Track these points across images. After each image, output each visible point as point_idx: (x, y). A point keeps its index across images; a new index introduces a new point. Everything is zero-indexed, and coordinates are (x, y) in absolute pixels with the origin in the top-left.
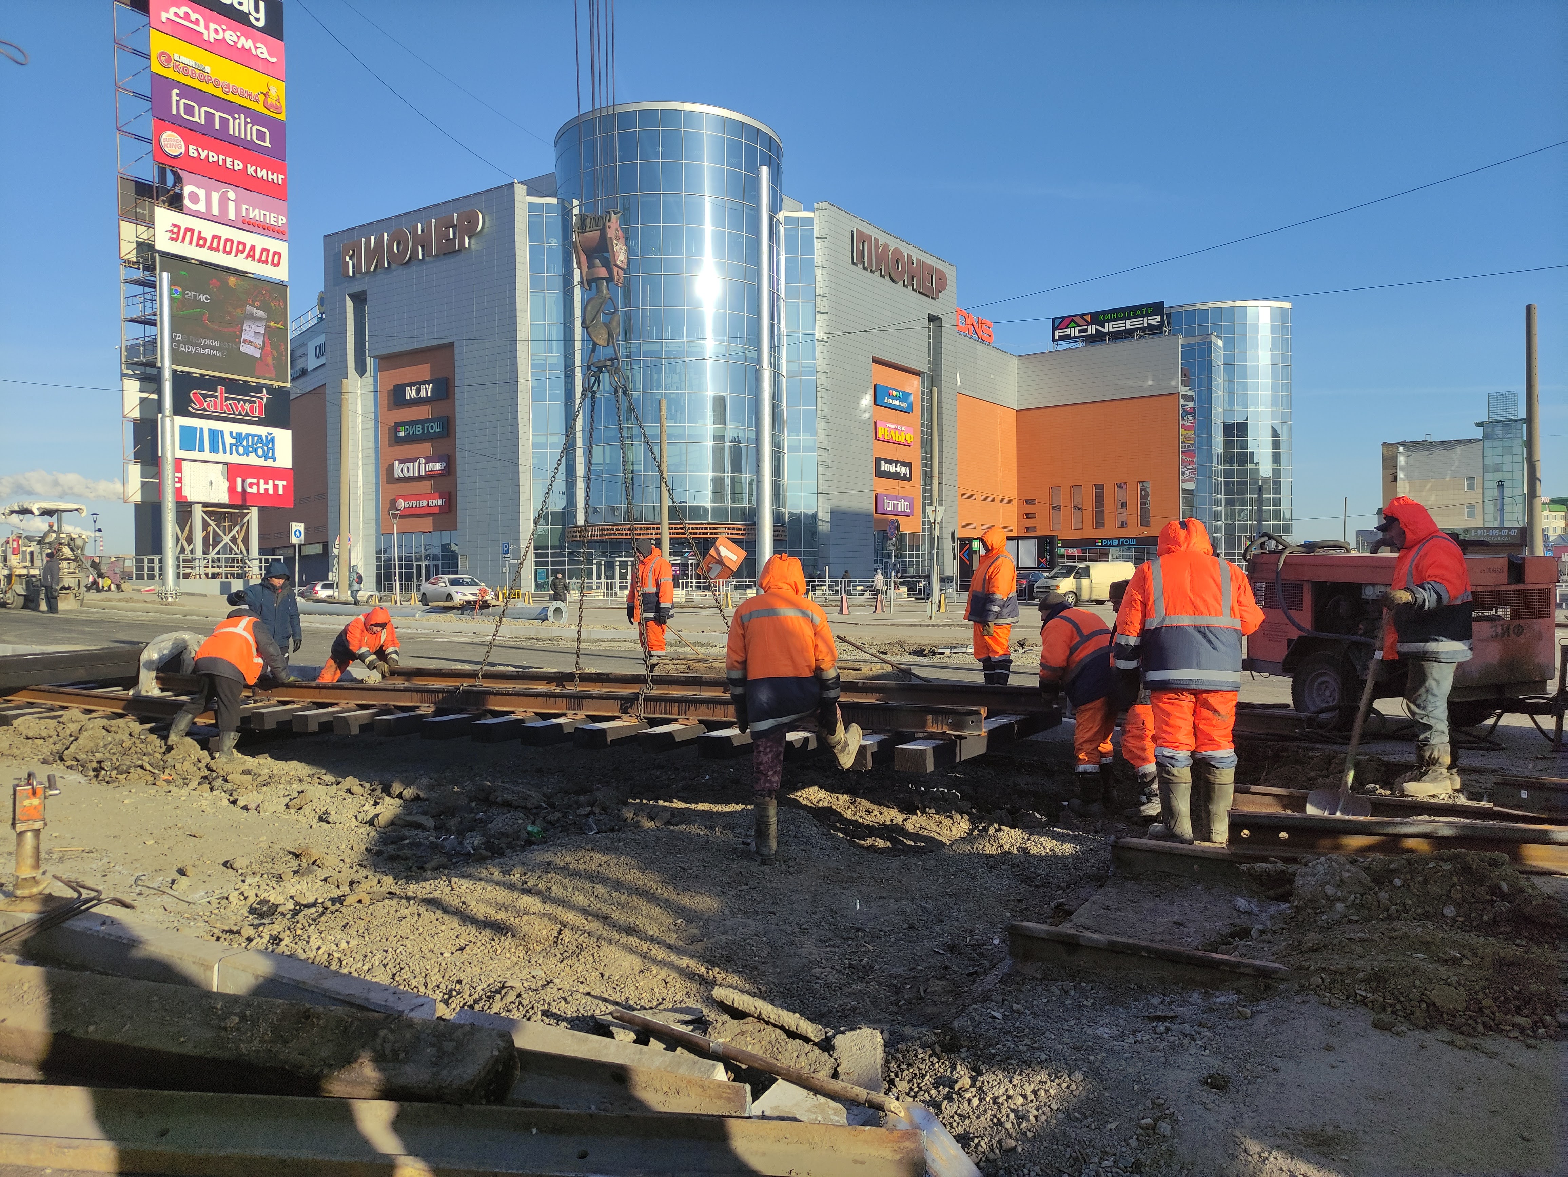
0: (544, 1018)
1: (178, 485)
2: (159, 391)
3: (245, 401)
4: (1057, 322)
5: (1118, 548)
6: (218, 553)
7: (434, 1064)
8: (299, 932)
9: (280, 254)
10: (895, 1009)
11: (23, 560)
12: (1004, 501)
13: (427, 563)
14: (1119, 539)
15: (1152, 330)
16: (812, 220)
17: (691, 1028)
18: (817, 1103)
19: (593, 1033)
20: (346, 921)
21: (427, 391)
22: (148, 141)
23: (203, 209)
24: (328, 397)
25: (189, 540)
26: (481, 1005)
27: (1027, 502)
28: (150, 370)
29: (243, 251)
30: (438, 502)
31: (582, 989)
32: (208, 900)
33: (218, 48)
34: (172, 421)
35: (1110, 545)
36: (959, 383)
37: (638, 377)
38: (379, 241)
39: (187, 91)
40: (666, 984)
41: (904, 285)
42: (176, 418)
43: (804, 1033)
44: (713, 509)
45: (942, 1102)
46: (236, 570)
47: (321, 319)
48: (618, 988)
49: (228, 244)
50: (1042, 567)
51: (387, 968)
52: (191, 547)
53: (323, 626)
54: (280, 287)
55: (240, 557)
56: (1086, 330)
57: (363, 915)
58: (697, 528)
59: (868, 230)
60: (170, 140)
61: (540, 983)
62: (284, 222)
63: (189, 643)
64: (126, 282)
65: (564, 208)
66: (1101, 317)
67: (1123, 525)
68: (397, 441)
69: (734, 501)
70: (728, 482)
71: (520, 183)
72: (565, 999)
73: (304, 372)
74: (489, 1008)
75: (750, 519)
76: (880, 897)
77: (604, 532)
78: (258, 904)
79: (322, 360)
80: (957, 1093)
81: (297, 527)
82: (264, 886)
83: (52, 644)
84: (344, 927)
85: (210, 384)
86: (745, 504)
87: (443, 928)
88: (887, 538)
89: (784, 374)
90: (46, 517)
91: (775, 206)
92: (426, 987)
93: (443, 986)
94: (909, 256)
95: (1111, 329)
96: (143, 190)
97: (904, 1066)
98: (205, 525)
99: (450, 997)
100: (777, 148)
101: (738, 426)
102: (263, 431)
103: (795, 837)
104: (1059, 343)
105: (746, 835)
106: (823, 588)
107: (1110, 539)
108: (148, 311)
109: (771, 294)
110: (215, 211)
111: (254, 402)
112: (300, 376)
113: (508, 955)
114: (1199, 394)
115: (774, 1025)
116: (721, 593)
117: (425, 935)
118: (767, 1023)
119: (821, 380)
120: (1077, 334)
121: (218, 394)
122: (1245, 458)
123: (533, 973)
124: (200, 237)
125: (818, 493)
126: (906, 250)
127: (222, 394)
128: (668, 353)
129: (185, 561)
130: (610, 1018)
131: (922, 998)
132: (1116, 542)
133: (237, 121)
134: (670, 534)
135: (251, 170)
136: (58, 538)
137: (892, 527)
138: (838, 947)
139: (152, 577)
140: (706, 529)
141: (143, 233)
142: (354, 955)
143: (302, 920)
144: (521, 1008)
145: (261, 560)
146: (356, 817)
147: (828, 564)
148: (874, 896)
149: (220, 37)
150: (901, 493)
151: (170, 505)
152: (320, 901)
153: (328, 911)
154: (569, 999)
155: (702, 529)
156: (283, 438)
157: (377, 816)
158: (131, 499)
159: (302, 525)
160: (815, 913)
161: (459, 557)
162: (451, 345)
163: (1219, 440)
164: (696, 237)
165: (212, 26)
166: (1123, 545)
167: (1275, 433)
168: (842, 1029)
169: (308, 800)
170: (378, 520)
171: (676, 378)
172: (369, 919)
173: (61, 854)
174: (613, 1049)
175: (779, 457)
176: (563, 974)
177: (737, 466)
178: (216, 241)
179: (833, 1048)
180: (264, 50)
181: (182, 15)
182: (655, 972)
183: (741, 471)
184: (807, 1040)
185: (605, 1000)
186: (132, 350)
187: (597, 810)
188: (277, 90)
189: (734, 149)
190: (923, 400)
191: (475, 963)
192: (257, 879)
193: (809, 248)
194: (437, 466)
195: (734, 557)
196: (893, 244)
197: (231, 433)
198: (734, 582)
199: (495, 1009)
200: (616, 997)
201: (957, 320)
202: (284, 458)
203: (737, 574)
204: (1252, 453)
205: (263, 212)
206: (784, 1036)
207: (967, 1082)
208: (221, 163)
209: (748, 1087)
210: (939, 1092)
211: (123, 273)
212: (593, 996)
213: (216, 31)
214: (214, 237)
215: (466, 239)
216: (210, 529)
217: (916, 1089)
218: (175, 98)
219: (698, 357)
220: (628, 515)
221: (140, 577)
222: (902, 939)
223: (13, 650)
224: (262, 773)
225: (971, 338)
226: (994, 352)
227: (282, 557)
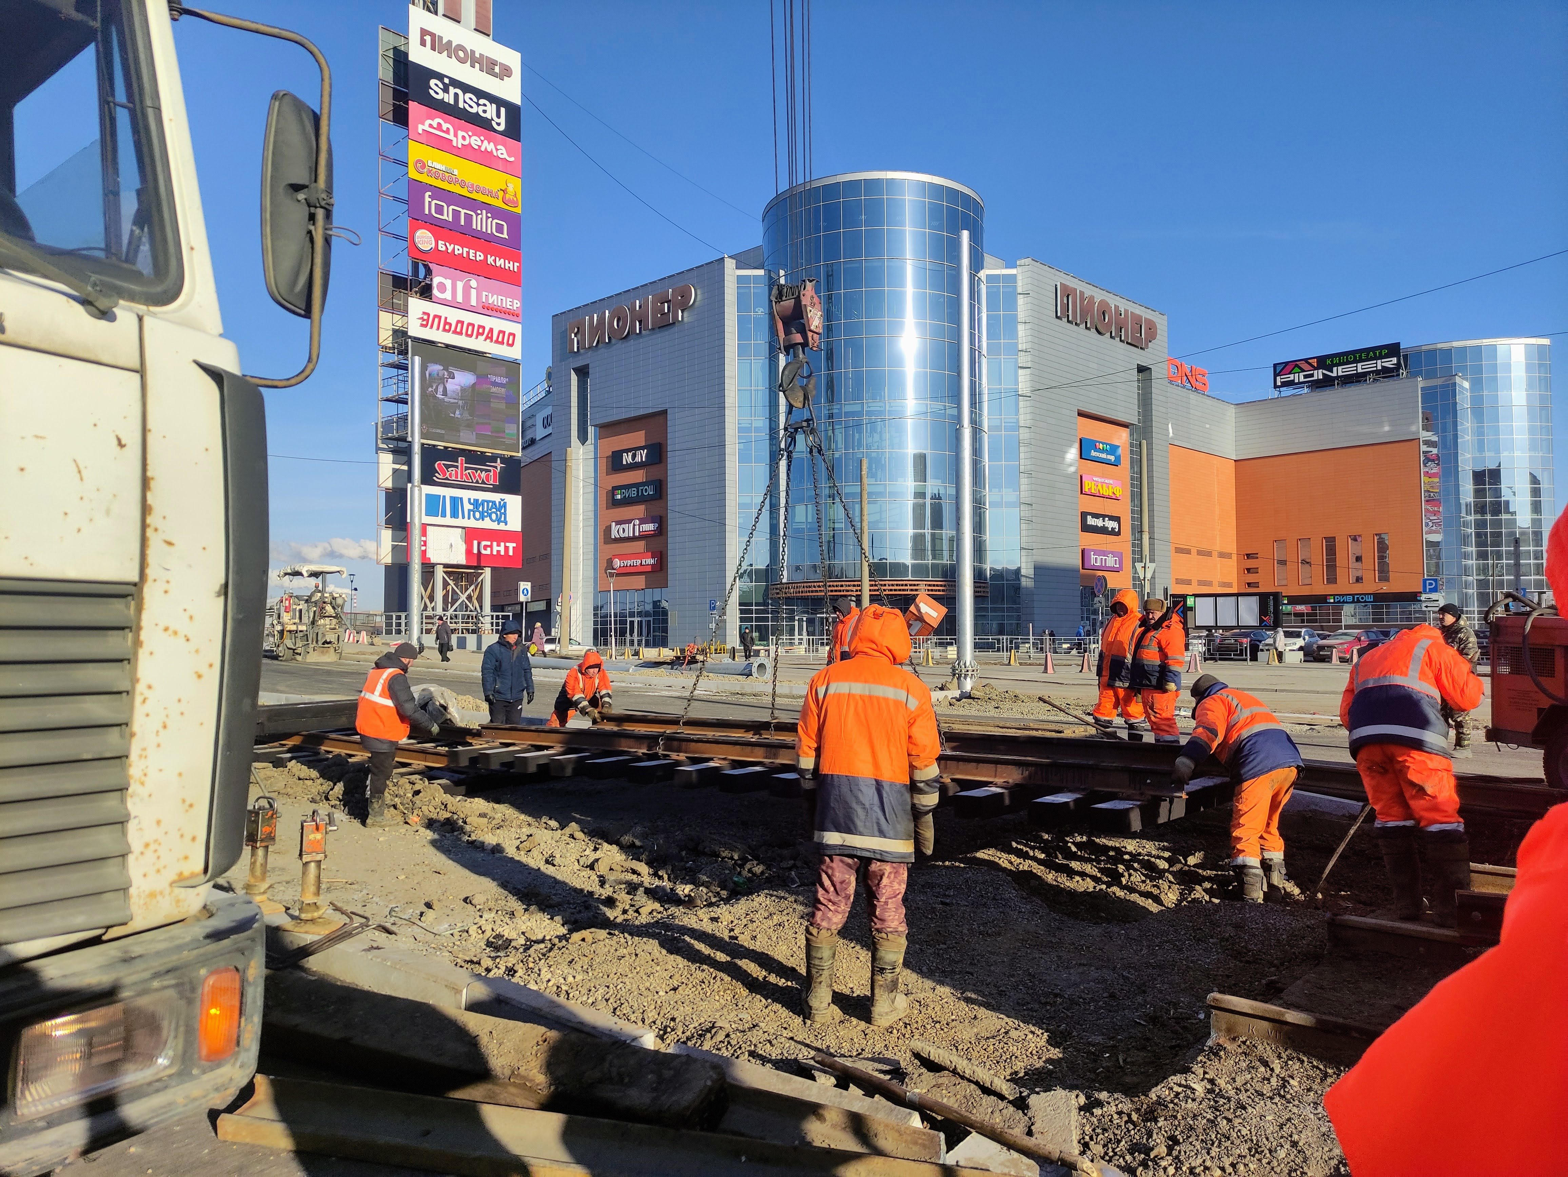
0: (751, 1058)
1: (423, 548)
2: (410, 463)
3: (482, 470)
4: (1279, 369)
5: (1353, 605)
6: (455, 610)
7: (655, 1090)
8: (531, 965)
9: (514, 335)
10: (1093, 1076)
11: (293, 618)
12: (1222, 555)
13: (639, 619)
14: (1353, 595)
15: (1387, 373)
16: (1014, 277)
17: (888, 1077)
18: (1010, 1157)
19: (796, 1075)
20: (571, 957)
21: (642, 456)
22: (404, 239)
23: (449, 298)
24: (554, 464)
25: (431, 598)
26: (693, 1042)
27: (1248, 556)
28: (403, 445)
29: (482, 334)
30: (650, 561)
31: (785, 1033)
32: (451, 932)
33: (467, 153)
34: (420, 490)
35: (1344, 602)
36: (1171, 434)
37: (840, 437)
38: (601, 319)
39: (438, 193)
40: (866, 1035)
41: (1111, 337)
42: (423, 486)
43: (998, 1090)
44: (913, 566)
45: (1137, 1168)
46: (470, 626)
47: (549, 392)
48: (820, 1036)
49: (470, 328)
50: (1265, 626)
51: (609, 1002)
52: (433, 604)
53: (547, 679)
54: (515, 363)
55: (474, 614)
56: (1312, 375)
57: (587, 952)
58: (897, 585)
59: (1072, 283)
60: (423, 237)
61: (747, 1026)
62: (518, 305)
63: (435, 694)
64: (383, 365)
65: (770, 278)
66: (1328, 362)
67: (1359, 580)
68: (614, 503)
69: (934, 558)
70: (928, 538)
71: (729, 257)
72: (770, 1042)
73: (533, 442)
74: (701, 1045)
75: (951, 575)
76: (1080, 964)
77: (805, 589)
78: (494, 938)
79: (549, 430)
80: (1153, 1160)
81: (525, 586)
82: (499, 922)
83: (317, 693)
84: (571, 962)
85: (451, 455)
86: (946, 561)
87: (658, 968)
88: (1094, 595)
89: (986, 430)
90: (313, 578)
91: (977, 264)
92: (643, 1022)
93: (658, 1023)
94: (1116, 307)
95: (1340, 374)
96: (400, 283)
97: (1099, 1131)
98: (445, 584)
99: (665, 1033)
100: (977, 208)
101: (939, 482)
102: (496, 497)
103: (994, 899)
104: (1282, 389)
105: (945, 896)
106: (1027, 645)
107: (1343, 595)
108: (401, 391)
109: (972, 351)
110: (460, 299)
111: (490, 471)
112: (529, 445)
113: (717, 998)
114: (1444, 439)
115: (969, 1080)
116: (922, 650)
117: (642, 974)
118: (963, 1077)
119: (1024, 434)
120: (1302, 379)
121: (459, 464)
122: (1498, 507)
123: (740, 1016)
124: (446, 323)
125: (1022, 549)
126: (1113, 301)
127: (462, 464)
128: (869, 413)
129: (427, 617)
130: (812, 1062)
131: (1120, 1067)
132: (1350, 599)
133: (480, 216)
134: (870, 590)
135: (490, 260)
136: (323, 597)
137: (1099, 584)
138: (1036, 1011)
139: (399, 632)
140: (906, 585)
141: (398, 321)
142: (580, 989)
143: (533, 955)
144: (730, 1048)
145: (492, 616)
146: (578, 860)
147: (1032, 621)
148: (1074, 962)
149: (466, 143)
150: (1108, 548)
151: (416, 566)
152: (548, 938)
153: (556, 947)
154: (774, 1042)
155: (902, 585)
156: (514, 503)
157: (597, 860)
158: (383, 561)
159: (529, 584)
160: (1013, 976)
161: (669, 613)
162: (664, 412)
163: (1467, 491)
164: (899, 299)
165: (461, 133)
166: (1358, 601)
167: (1534, 480)
168: (1037, 1090)
169: (536, 844)
170: (595, 578)
171: (876, 437)
172: (591, 957)
173: (328, 885)
174: (815, 1091)
175: (980, 513)
176: (767, 1019)
177: (937, 523)
178: (459, 325)
179: (1027, 1107)
180: (504, 151)
181: (435, 126)
182: (854, 1023)
183: (941, 528)
184: (1002, 1097)
185: (807, 1046)
186: (387, 425)
187: (799, 863)
188: (514, 186)
189: (935, 212)
190: (1132, 452)
191: (687, 1002)
192: (493, 914)
193: (1011, 302)
194: (650, 527)
195: (934, 614)
196: (1099, 296)
197: (469, 499)
198: (935, 639)
199: (706, 1047)
200: (818, 1044)
201: (1169, 370)
202: (514, 522)
203: (938, 631)
204: (1507, 503)
205: (500, 297)
206: (979, 1092)
207: (1163, 1150)
208: (465, 255)
209: (942, 1136)
210: (1134, 1158)
211: (381, 358)
212: (796, 1041)
213: (464, 138)
214: (458, 322)
215: (680, 312)
216: (449, 588)
217: (1111, 1154)
218: (427, 199)
219: (900, 416)
220: (830, 572)
221: (389, 632)
222: (1102, 1008)
223: (286, 699)
224: (496, 817)
225: (1184, 387)
226: (1209, 401)
227: (511, 614)
